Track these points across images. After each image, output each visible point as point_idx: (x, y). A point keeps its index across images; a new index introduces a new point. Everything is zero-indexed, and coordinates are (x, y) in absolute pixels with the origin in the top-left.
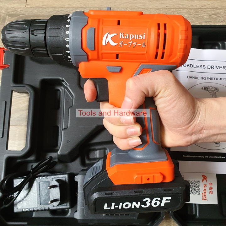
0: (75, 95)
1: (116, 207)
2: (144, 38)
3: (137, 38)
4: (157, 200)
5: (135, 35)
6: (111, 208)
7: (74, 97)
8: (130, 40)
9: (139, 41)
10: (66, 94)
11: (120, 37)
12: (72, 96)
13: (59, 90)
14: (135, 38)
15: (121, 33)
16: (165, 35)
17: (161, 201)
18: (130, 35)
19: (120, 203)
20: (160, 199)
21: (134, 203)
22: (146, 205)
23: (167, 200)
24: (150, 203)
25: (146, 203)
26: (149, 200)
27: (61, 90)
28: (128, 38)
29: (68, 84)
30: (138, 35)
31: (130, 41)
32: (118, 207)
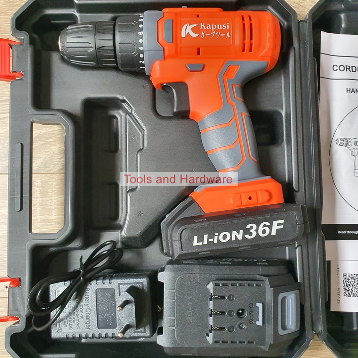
0: (147, 129)
1: (210, 240)
2: (228, 28)
3: (221, 28)
4: (265, 226)
5: (218, 25)
6: (203, 243)
7: (146, 133)
8: (213, 30)
9: (222, 31)
10: (129, 125)
11: (202, 28)
12: (142, 130)
13: (115, 117)
14: (218, 28)
15: (201, 24)
16: (251, 25)
17: (270, 227)
18: (213, 25)
19: (216, 234)
20: (269, 224)
21: (235, 233)
22: (251, 234)
23: (278, 225)
24: (257, 230)
25: (251, 231)
26: (255, 226)
27: (119, 118)
28: (210, 28)
29: (134, 109)
30: (221, 25)
31: (213, 32)
32: (212, 240)
